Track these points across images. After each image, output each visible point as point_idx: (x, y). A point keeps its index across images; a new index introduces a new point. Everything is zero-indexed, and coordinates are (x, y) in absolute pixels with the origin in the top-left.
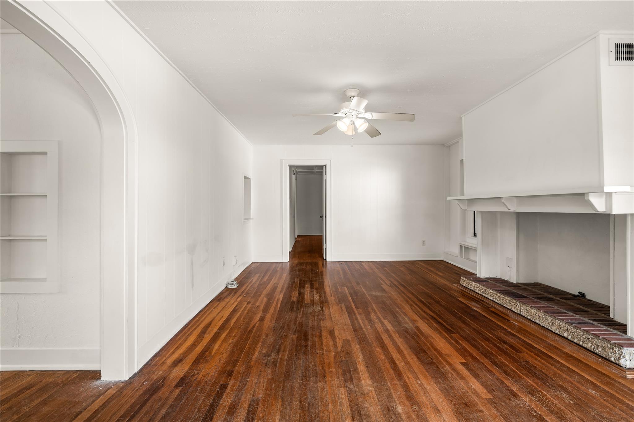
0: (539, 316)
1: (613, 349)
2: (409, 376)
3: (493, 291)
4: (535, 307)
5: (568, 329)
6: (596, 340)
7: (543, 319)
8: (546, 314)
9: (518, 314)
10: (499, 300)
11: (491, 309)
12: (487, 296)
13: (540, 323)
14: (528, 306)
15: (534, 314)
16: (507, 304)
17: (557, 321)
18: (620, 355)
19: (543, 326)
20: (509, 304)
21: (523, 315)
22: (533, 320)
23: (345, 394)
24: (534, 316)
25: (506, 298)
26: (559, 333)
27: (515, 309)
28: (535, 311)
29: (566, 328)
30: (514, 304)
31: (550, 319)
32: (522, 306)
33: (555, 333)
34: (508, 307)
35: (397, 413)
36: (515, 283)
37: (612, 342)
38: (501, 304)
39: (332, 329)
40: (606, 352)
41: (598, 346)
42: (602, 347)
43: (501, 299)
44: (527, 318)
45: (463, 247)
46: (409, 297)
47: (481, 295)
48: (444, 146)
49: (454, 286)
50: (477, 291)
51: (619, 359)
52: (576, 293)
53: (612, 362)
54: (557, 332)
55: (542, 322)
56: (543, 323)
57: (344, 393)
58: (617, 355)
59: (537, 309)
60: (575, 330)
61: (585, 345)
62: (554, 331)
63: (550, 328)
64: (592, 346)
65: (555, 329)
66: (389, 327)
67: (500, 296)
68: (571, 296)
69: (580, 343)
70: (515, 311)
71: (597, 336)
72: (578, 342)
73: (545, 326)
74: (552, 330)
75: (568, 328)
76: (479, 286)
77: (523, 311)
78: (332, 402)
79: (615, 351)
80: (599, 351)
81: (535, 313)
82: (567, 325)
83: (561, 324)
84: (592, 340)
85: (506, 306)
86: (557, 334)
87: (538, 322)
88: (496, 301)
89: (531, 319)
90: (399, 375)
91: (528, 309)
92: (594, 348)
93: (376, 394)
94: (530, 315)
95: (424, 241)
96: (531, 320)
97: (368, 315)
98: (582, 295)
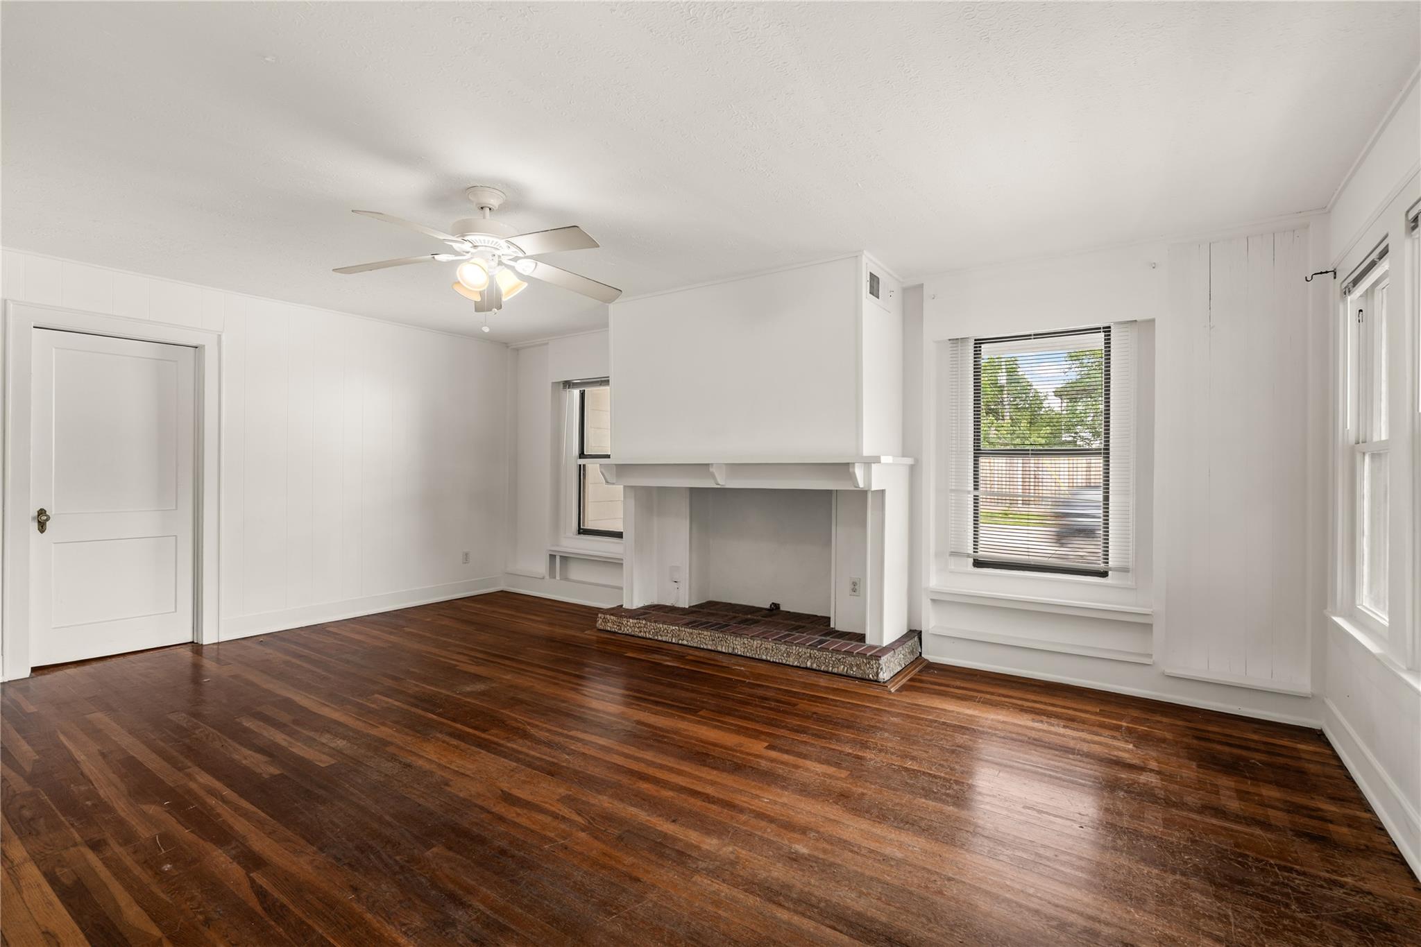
0: (766, 649)
1: (869, 663)
2: (744, 800)
3: (677, 628)
4: (758, 636)
5: (812, 655)
6: (849, 659)
7: (773, 651)
8: (777, 642)
9: (730, 654)
10: (690, 639)
11: (687, 658)
12: (664, 639)
13: (769, 658)
14: (746, 638)
15: (757, 647)
16: (707, 642)
17: (794, 647)
18: (878, 668)
19: (773, 662)
20: (711, 643)
21: (739, 653)
22: (757, 657)
23: (712, 882)
24: (758, 650)
25: (705, 633)
26: (798, 665)
27: (724, 648)
28: (759, 642)
29: (808, 655)
30: (721, 640)
31: (783, 648)
32: (736, 640)
33: (792, 666)
34: (710, 647)
35: (807, 856)
36: (687, 607)
37: (869, 654)
38: (695, 645)
39: (500, 792)
40: (861, 670)
41: (851, 666)
42: (857, 665)
43: (695, 637)
44: (747, 657)
45: (558, 559)
46: (550, 677)
47: (650, 639)
48: (508, 347)
49: (586, 634)
50: (642, 634)
51: (877, 674)
52: (768, 606)
53: (870, 680)
54: (796, 664)
55: (771, 657)
56: (773, 657)
57: (709, 882)
58: (875, 670)
59: (763, 638)
60: (821, 653)
61: (835, 670)
62: (791, 664)
63: (784, 661)
64: (844, 668)
65: (792, 661)
66: (602, 741)
67: (691, 633)
68: (767, 612)
69: (828, 669)
70: (724, 651)
71: (849, 653)
72: (826, 669)
73: (777, 661)
74: (788, 663)
75: (810, 654)
76: (645, 624)
77: (738, 647)
78: (717, 907)
79: (872, 665)
80: (854, 672)
81: (759, 646)
82: (809, 650)
83: (800, 650)
84: (844, 660)
85: (705, 647)
86: (797, 667)
87: (764, 657)
88: (685, 642)
89: (754, 656)
90: (730, 805)
91: (746, 642)
92: (847, 670)
93: (750, 851)
94: (751, 650)
95: (467, 554)
96: (753, 658)
97: (525, 735)
98: (775, 607)
